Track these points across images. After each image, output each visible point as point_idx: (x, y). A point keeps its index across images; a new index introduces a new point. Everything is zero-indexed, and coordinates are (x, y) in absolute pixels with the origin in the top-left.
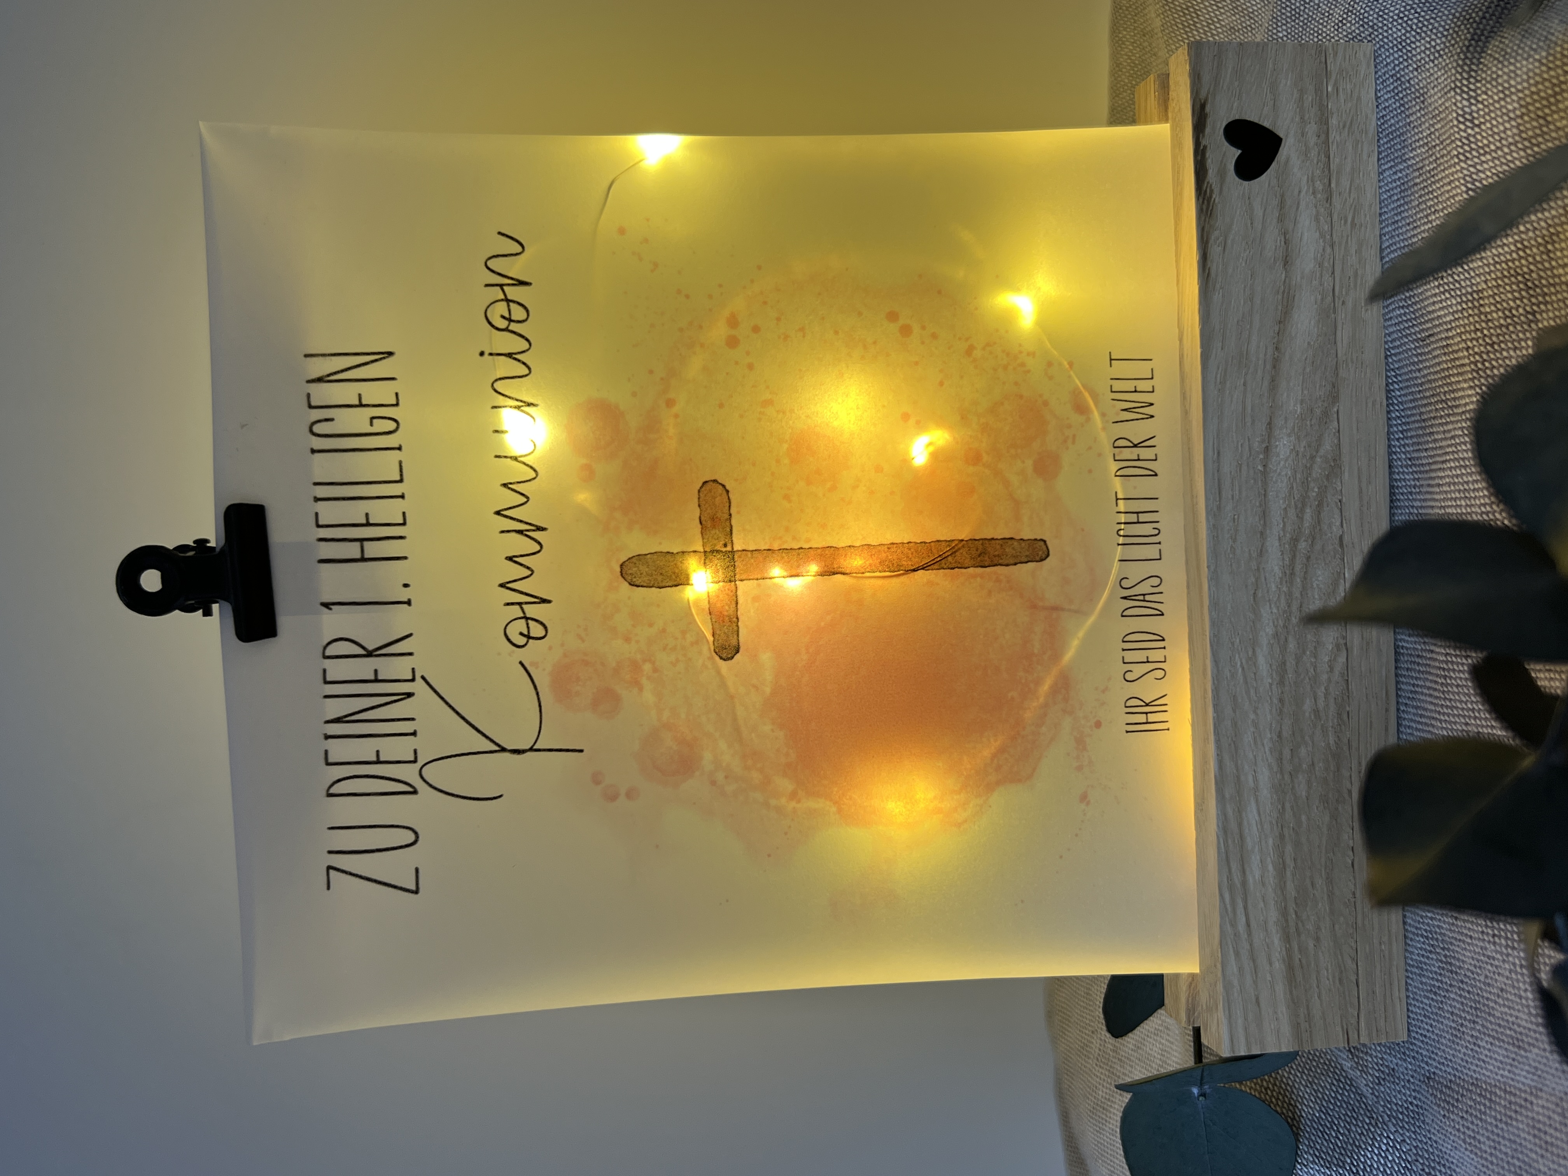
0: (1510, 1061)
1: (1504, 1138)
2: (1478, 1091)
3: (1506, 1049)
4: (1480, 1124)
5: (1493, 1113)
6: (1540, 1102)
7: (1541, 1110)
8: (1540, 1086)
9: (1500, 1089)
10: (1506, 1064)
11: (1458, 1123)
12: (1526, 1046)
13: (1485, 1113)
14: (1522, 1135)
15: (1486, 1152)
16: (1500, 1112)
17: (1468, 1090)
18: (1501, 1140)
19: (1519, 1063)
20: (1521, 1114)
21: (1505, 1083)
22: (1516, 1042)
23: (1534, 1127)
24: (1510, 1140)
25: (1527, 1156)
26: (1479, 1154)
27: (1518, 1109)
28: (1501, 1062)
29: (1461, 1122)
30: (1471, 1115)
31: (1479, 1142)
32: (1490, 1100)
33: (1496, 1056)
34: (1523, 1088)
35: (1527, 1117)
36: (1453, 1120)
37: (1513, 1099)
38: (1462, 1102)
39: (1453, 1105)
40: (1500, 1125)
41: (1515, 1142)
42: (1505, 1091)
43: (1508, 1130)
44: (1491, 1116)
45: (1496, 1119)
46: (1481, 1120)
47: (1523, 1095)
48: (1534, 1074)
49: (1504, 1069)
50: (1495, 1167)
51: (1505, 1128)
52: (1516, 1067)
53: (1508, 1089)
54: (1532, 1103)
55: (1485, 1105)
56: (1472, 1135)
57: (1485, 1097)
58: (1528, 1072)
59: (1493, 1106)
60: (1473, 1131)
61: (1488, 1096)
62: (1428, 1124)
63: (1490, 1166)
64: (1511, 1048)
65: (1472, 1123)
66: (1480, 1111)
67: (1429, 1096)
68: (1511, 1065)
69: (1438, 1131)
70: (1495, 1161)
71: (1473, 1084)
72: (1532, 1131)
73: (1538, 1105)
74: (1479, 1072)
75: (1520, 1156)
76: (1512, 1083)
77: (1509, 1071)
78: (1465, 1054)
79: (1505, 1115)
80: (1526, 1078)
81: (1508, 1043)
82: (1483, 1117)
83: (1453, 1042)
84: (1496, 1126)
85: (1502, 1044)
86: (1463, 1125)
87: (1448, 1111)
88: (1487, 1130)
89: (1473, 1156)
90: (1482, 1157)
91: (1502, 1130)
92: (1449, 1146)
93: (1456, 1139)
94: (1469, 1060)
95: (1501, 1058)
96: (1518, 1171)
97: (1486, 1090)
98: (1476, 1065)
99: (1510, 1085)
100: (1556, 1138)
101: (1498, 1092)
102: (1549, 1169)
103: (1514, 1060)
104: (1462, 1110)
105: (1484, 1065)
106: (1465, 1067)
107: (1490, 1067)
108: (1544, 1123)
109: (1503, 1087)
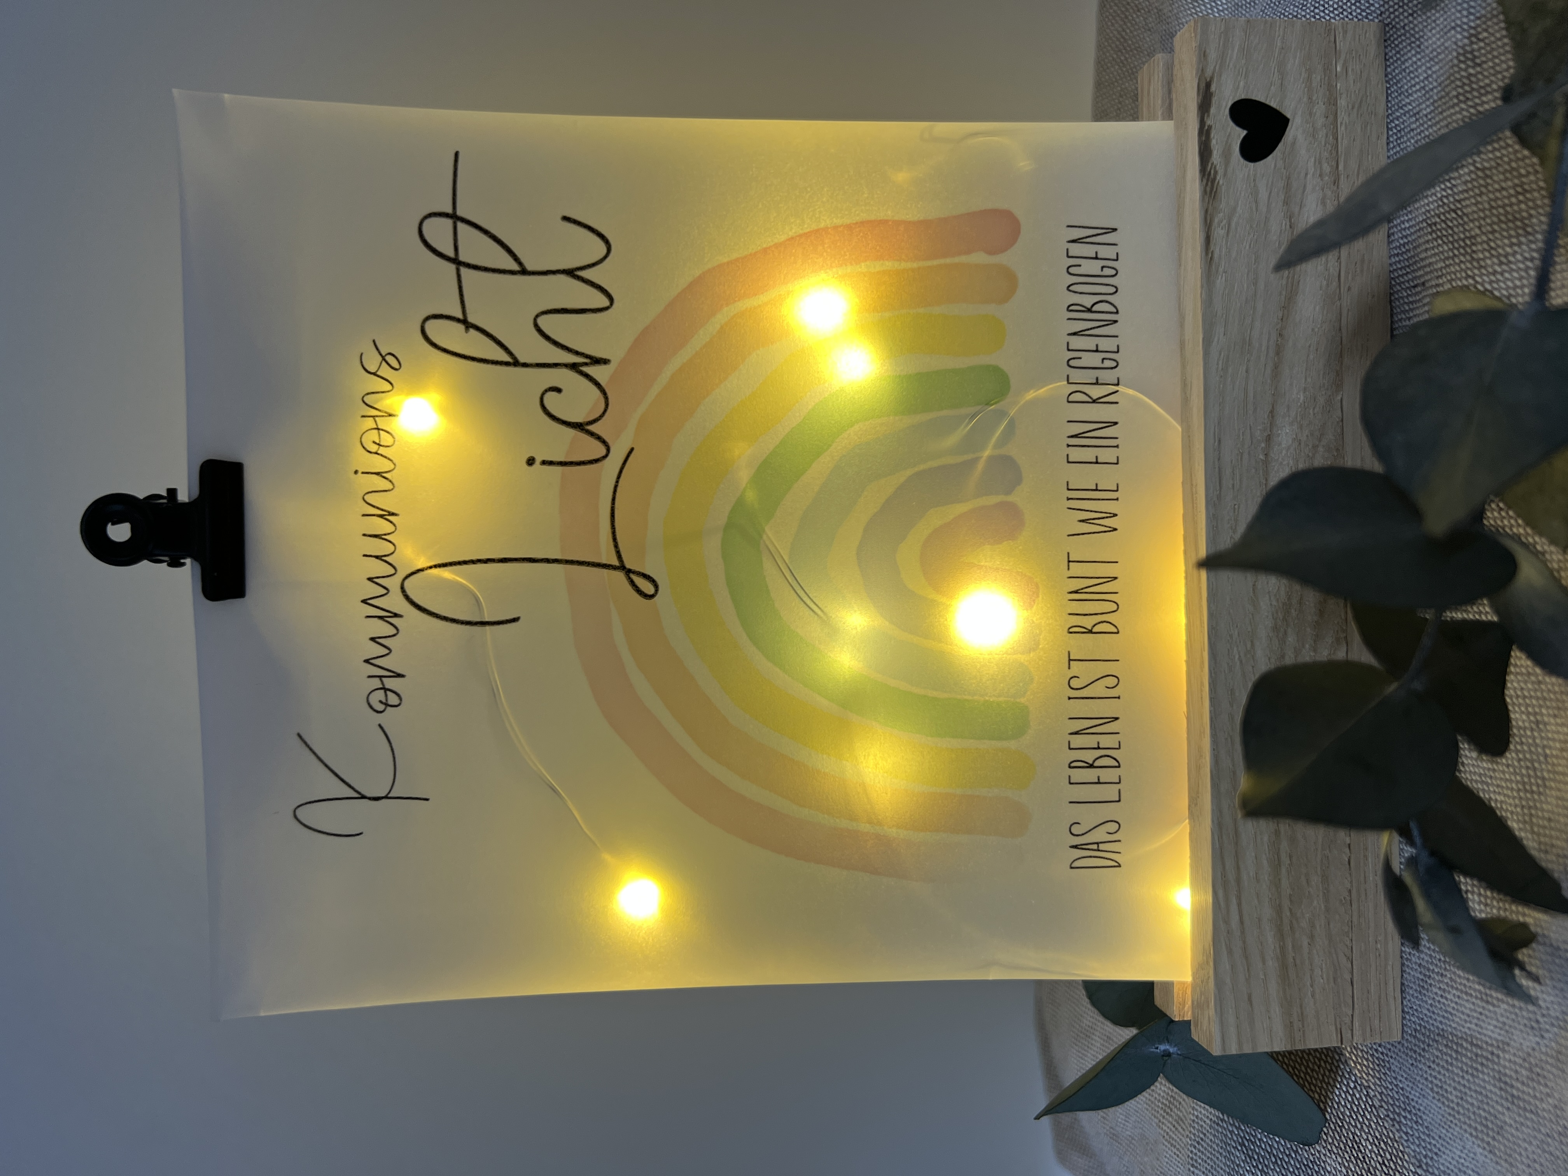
0: (1478, 1015)
1: (1470, 1089)
2: (1445, 1042)
3: (1473, 1004)
4: (1447, 1075)
5: (1460, 1065)
6: (1507, 1056)
7: (1507, 1064)
9: (1466, 1040)
10: (1473, 1017)
11: (1426, 1072)
12: (1495, 1002)
13: (1451, 1064)
14: (1488, 1087)
15: (1453, 1102)
16: (1466, 1064)
17: (1434, 1040)
18: (1467, 1091)
19: (1487, 1017)
20: (1487, 1067)
21: (1471, 1036)
22: (1484, 997)
23: (1500, 1081)
24: (1476, 1091)
25: (1493, 1107)
26: (1446, 1103)
27: (1484, 1062)
28: (1468, 1016)
29: (1429, 1072)
30: (1438, 1065)
31: (1446, 1091)
32: (1457, 1052)
33: (1463, 1009)
34: (1490, 1041)
35: (1493, 1070)
36: (1421, 1069)
37: (1479, 1052)
39: (1420, 1055)
40: (1466, 1077)
41: (1481, 1093)
42: (1472, 1044)
43: (1474, 1082)
44: (1457, 1067)
45: (1462, 1070)
46: (1448, 1070)
47: (1490, 1049)
48: (1501, 1029)
49: (1471, 1022)
50: (1461, 1117)
51: (1471, 1079)
52: (1484, 1021)
53: (1475, 1042)
54: (1499, 1057)
55: (1451, 1056)
56: (1440, 1084)
57: (1451, 1048)
58: (1495, 1027)
59: (1459, 1057)
60: (1440, 1080)
61: (1455, 1047)
63: (1457, 1116)
64: (1479, 1002)
65: (1439, 1073)
66: (1447, 1061)
68: (1478, 1019)
69: (1406, 1079)
70: (1462, 1111)
71: (1438, 1035)
72: (1498, 1084)
73: (1505, 1059)
74: (1446, 1024)
76: (1478, 1036)
77: (1476, 1025)
79: (1472, 1067)
80: (1494, 1033)
81: (1476, 998)
82: (1450, 1068)
84: (1463, 1077)
85: (1469, 998)
86: (1431, 1074)
87: (1416, 1059)
88: (1454, 1081)
89: (1440, 1105)
90: (1448, 1106)
91: (1468, 1081)
92: (1417, 1094)
93: (1424, 1088)
94: (1436, 1011)
95: (1468, 1012)
96: (1484, 1122)
97: (1452, 1041)
98: (1443, 1017)
99: (1477, 1039)
100: (1523, 1092)
101: (1465, 1044)
102: (1515, 1121)
103: (1481, 1014)
104: (1429, 1059)
105: (1450, 1017)
106: (1431, 1017)
107: (1457, 1020)
108: (1511, 1077)
109: (1470, 1040)
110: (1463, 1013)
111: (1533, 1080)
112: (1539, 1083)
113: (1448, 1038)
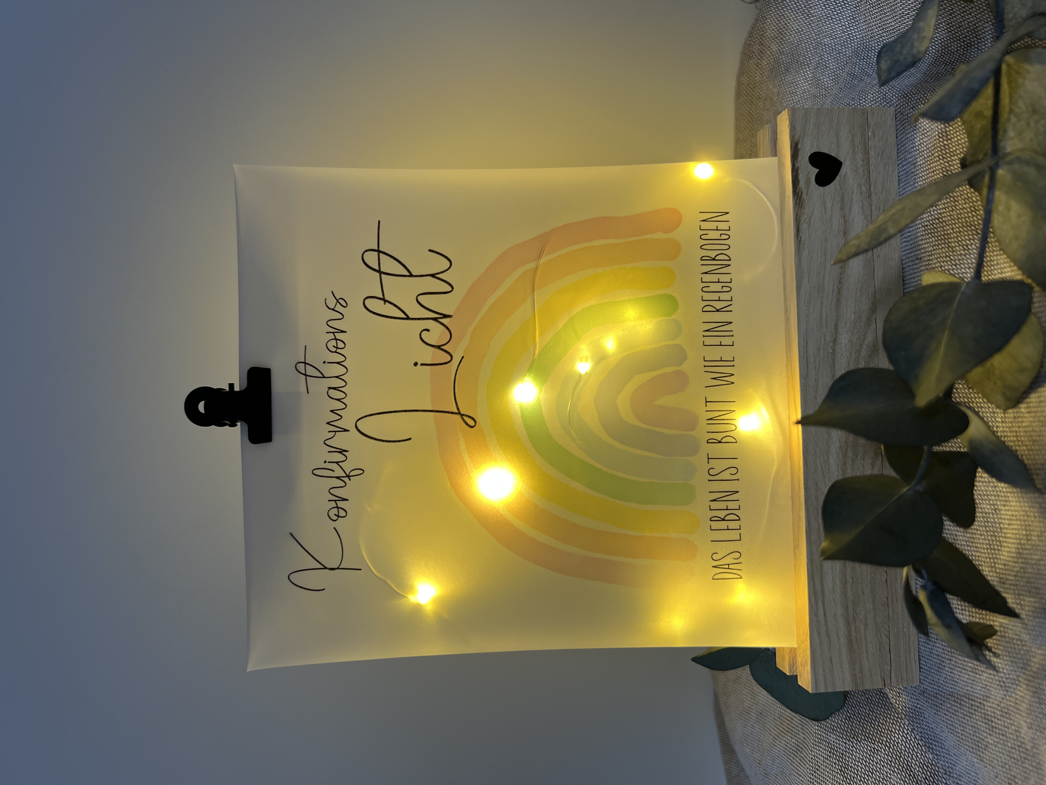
0: (972, 682)
1: (968, 725)
2: (953, 699)
4: (955, 717)
5: (962, 711)
6: (989, 704)
7: (989, 709)
8: (989, 695)
9: (966, 697)
10: (968, 683)
11: (943, 717)
12: (980, 672)
13: (958, 711)
14: (978, 723)
15: (959, 733)
16: (966, 711)
17: (947, 698)
18: (967, 726)
19: (976, 682)
20: (978, 712)
21: (969, 694)
22: (974, 670)
23: (985, 719)
24: (972, 726)
25: (982, 735)
26: (956, 734)
27: (976, 708)
28: (966, 682)
30: (950, 712)
31: (955, 727)
32: (960, 704)
33: (964, 678)
34: (979, 697)
35: (981, 713)
36: (940, 716)
38: (944, 705)
39: (939, 707)
40: (966, 718)
41: (974, 727)
42: (969, 699)
43: (971, 721)
44: (961, 713)
45: (964, 714)
46: (955, 715)
47: (979, 700)
48: (985, 688)
49: (968, 686)
50: (964, 742)
51: (969, 719)
52: (975, 685)
53: (970, 697)
54: (984, 705)
55: (957, 707)
56: (951, 723)
57: (957, 702)
58: (982, 687)
59: (962, 707)
60: (952, 721)
61: (959, 701)
62: (927, 718)
63: (961, 741)
64: (971, 674)
65: (951, 717)
66: (955, 710)
67: (925, 702)
69: (933, 722)
70: (964, 738)
71: (949, 695)
72: (984, 721)
73: (988, 706)
74: (953, 688)
75: (978, 735)
76: (973, 694)
77: (971, 688)
78: (945, 678)
79: (969, 712)
80: (981, 691)
81: (970, 671)
82: (957, 713)
83: (938, 671)
84: (964, 718)
85: (966, 672)
86: (946, 718)
87: (937, 710)
88: (959, 721)
89: (952, 736)
90: (957, 736)
91: (967, 720)
92: (940, 731)
93: (943, 726)
94: (948, 682)
95: (966, 680)
96: (977, 743)
97: (958, 698)
98: (952, 684)
99: (972, 696)
100: (998, 724)
101: (965, 699)
102: (994, 741)
103: (973, 681)
104: (944, 709)
105: (956, 684)
106: (945, 685)
107: (960, 685)
108: (991, 716)
109: (967, 696)
110: (963, 681)
111: (1003, 717)
112: (1007, 718)
113: (955, 696)
